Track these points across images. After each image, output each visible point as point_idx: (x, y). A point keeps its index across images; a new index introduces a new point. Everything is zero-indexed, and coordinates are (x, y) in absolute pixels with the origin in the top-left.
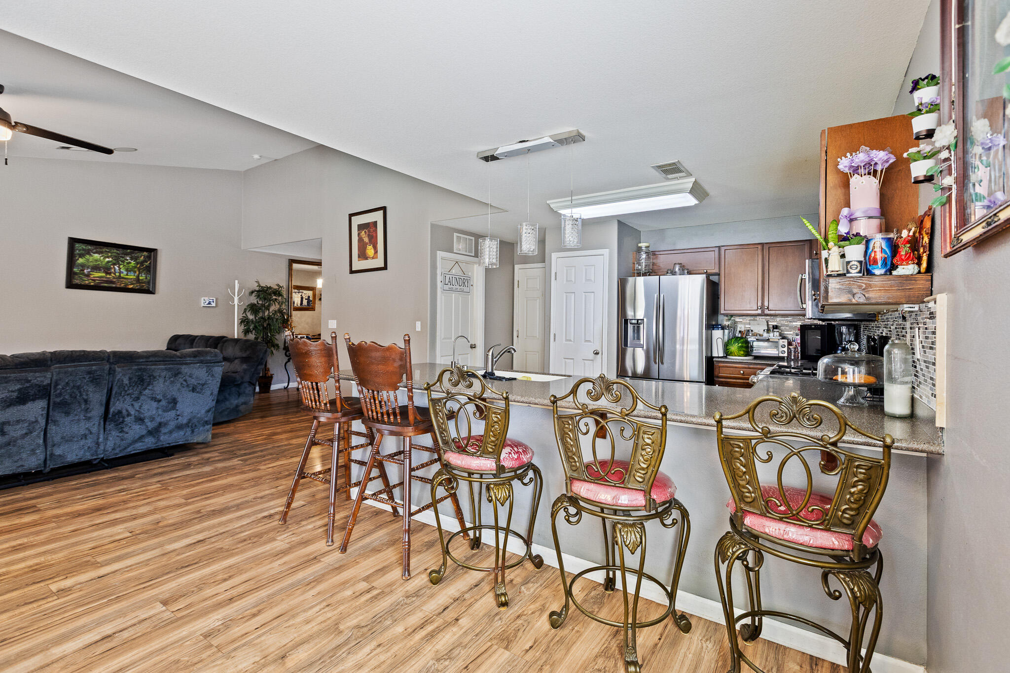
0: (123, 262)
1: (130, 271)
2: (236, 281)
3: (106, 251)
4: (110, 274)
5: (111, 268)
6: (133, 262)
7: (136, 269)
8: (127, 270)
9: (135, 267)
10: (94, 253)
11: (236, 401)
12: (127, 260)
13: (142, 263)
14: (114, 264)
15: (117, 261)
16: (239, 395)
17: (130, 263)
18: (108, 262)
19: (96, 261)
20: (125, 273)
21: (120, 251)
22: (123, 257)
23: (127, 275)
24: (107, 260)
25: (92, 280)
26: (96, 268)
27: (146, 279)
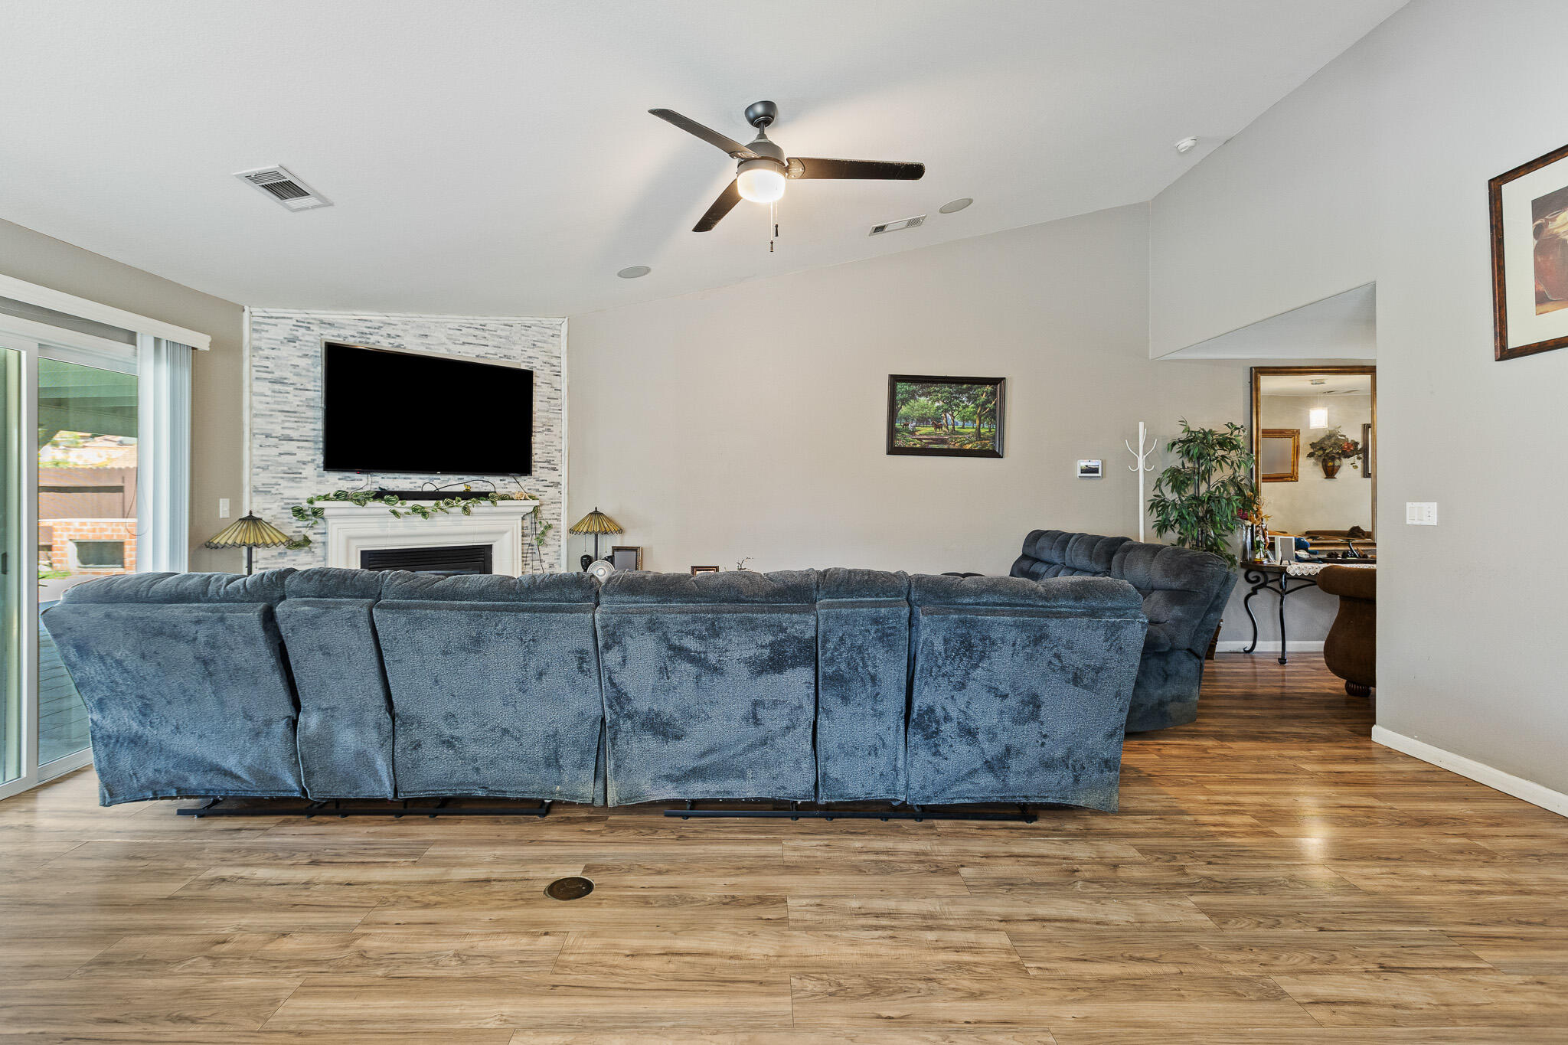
0: (957, 405)
1: (967, 420)
2: (1141, 424)
3: (935, 391)
4: (939, 427)
5: (941, 418)
6: (971, 405)
7: (975, 417)
8: (963, 419)
9: (975, 413)
10: (920, 396)
11: (1160, 692)
12: (963, 402)
13: (983, 405)
14: (946, 411)
15: (950, 404)
16: (1167, 677)
17: (967, 406)
18: (938, 408)
19: (923, 408)
20: (961, 423)
21: (954, 388)
22: (957, 398)
23: (963, 427)
24: (937, 404)
25: (918, 439)
26: (923, 420)
27: (990, 431)
